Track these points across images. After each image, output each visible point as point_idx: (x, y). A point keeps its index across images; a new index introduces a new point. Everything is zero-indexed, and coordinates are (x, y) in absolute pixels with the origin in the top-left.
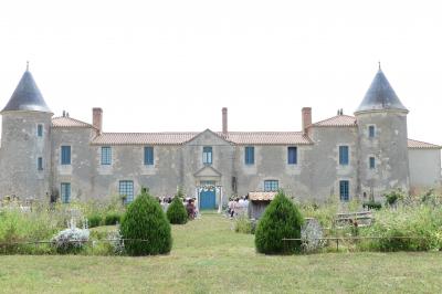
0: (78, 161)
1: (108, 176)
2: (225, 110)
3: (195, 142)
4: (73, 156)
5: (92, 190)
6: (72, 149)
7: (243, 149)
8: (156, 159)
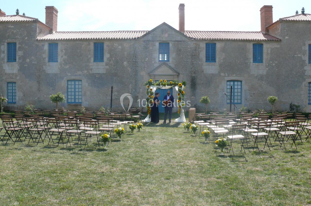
0: (23, 58)
1: (56, 75)
2: (182, 6)
3: (150, 37)
4: (19, 53)
5: (39, 90)
6: (18, 46)
7: (203, 45)
8: (106, 56)
